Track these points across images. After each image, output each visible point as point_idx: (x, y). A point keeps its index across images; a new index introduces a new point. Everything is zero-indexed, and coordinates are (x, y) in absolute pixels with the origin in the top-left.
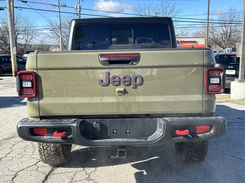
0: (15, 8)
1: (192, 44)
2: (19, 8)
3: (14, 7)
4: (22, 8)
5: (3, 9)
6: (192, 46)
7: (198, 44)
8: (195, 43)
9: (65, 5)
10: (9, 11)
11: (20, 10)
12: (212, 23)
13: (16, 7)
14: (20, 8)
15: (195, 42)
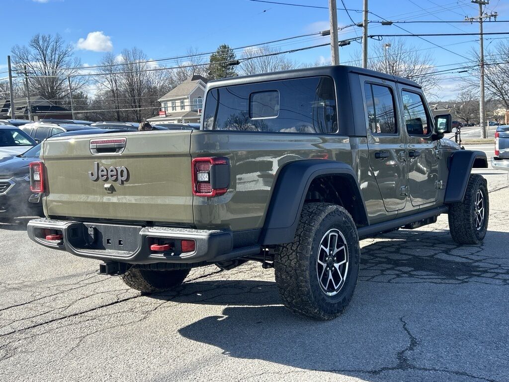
0: (369, 39)
2: (377, 38)
3: (368, 37)
4: (381, 36)
5: (349, 43)
9: (493, 14)
10: (333, 48)
11: (379, 40)
13: (371, 37)
14: (379, 36)
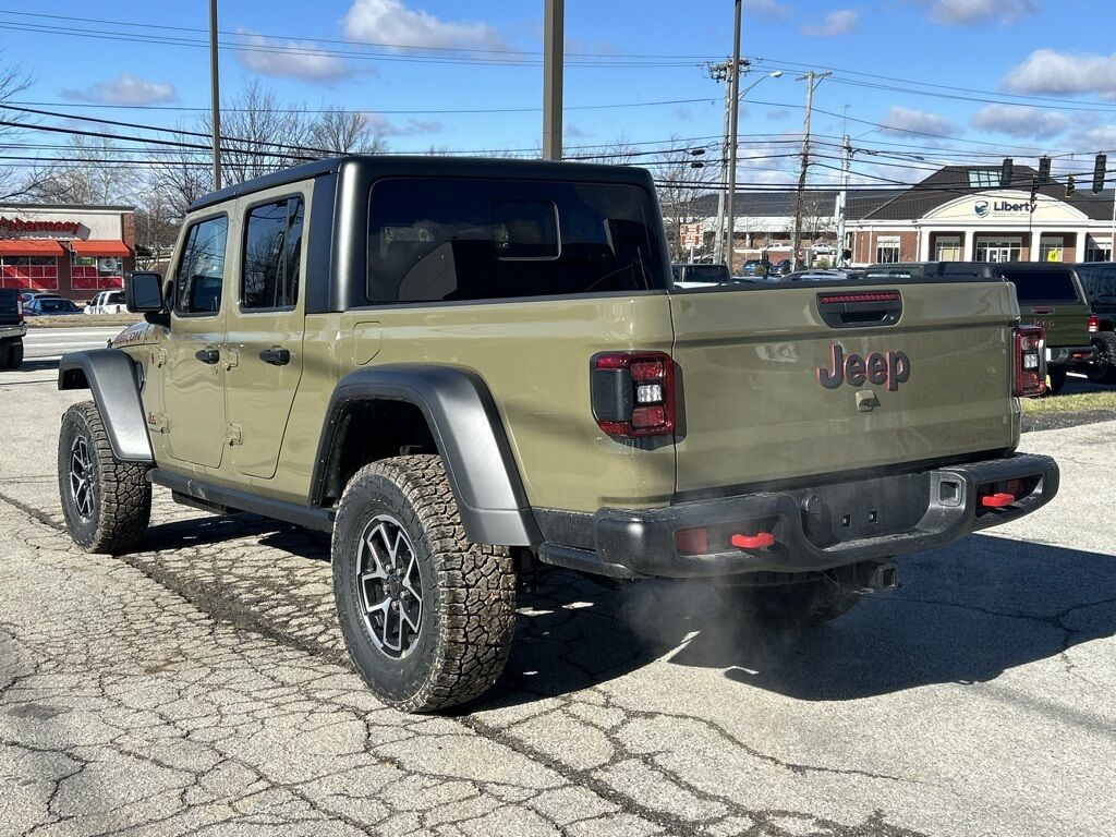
1: (61, 239)
6: (63, 247)
7: (90, 238)
8: (75, 233)
12: (188, 148)
15: (73, 228)
